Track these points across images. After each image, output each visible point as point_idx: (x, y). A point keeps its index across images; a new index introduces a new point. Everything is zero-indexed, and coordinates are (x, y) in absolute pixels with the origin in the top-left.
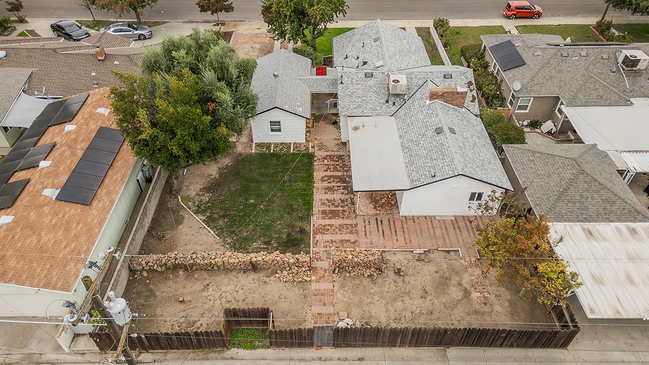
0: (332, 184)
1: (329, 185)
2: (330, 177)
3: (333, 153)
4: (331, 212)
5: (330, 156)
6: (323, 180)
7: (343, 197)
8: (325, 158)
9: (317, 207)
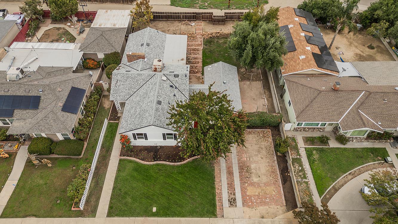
0: (194, 60)
1: (196, 60)
2: (195, 63)
3: (193, 74)
4: (195, 51)
5: (194, 73)
6: (198, 62)
7: (190, 55)
8: (197, 72)
9: (201, 52)
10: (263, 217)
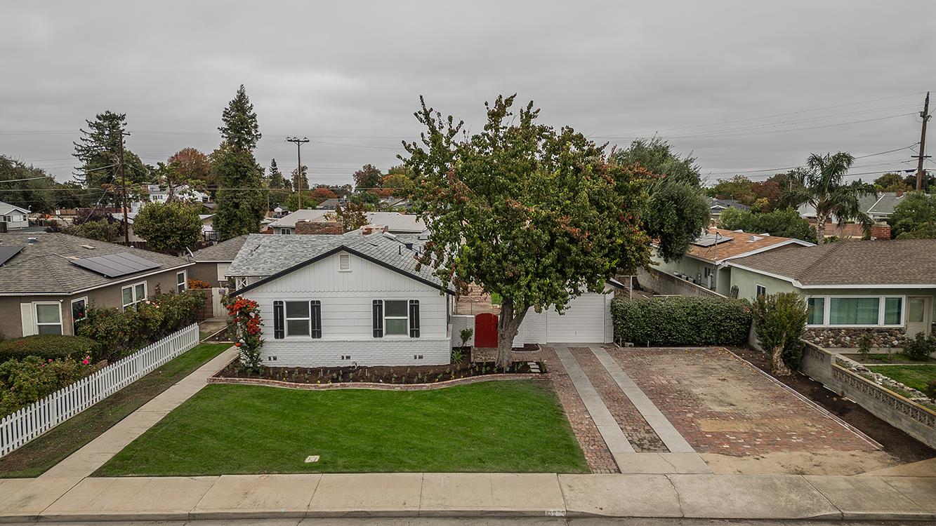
10: (802, 473)
